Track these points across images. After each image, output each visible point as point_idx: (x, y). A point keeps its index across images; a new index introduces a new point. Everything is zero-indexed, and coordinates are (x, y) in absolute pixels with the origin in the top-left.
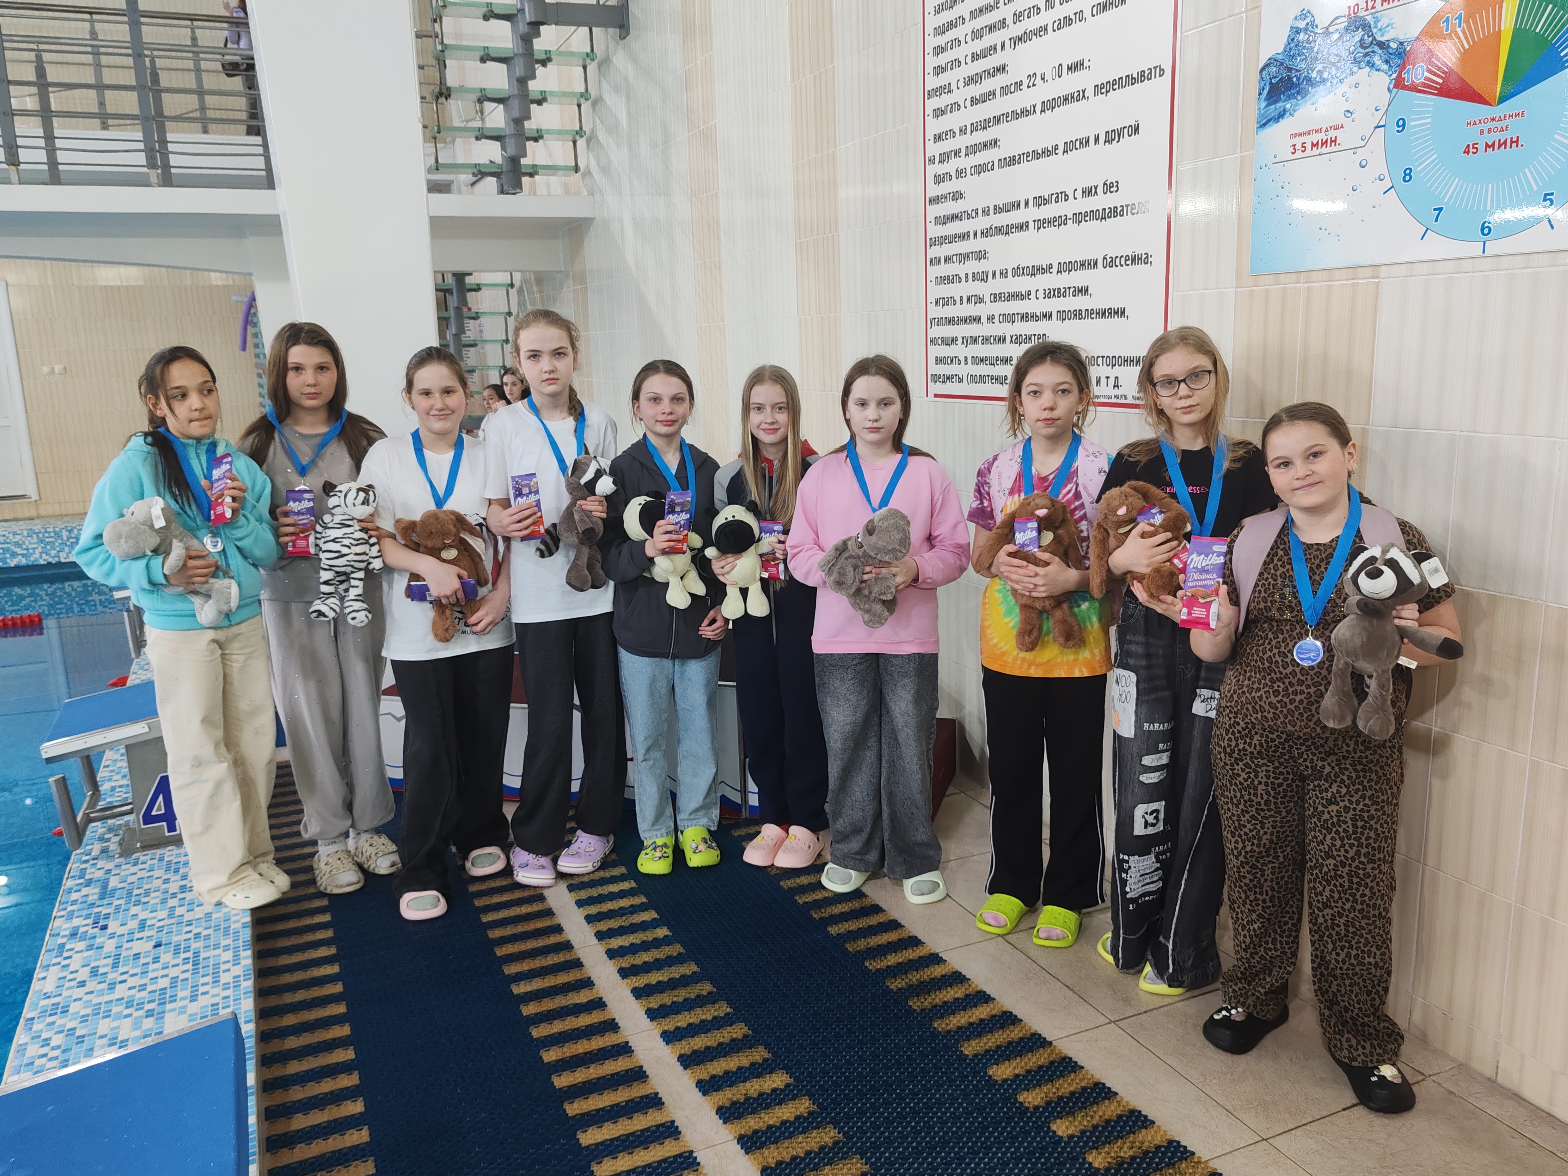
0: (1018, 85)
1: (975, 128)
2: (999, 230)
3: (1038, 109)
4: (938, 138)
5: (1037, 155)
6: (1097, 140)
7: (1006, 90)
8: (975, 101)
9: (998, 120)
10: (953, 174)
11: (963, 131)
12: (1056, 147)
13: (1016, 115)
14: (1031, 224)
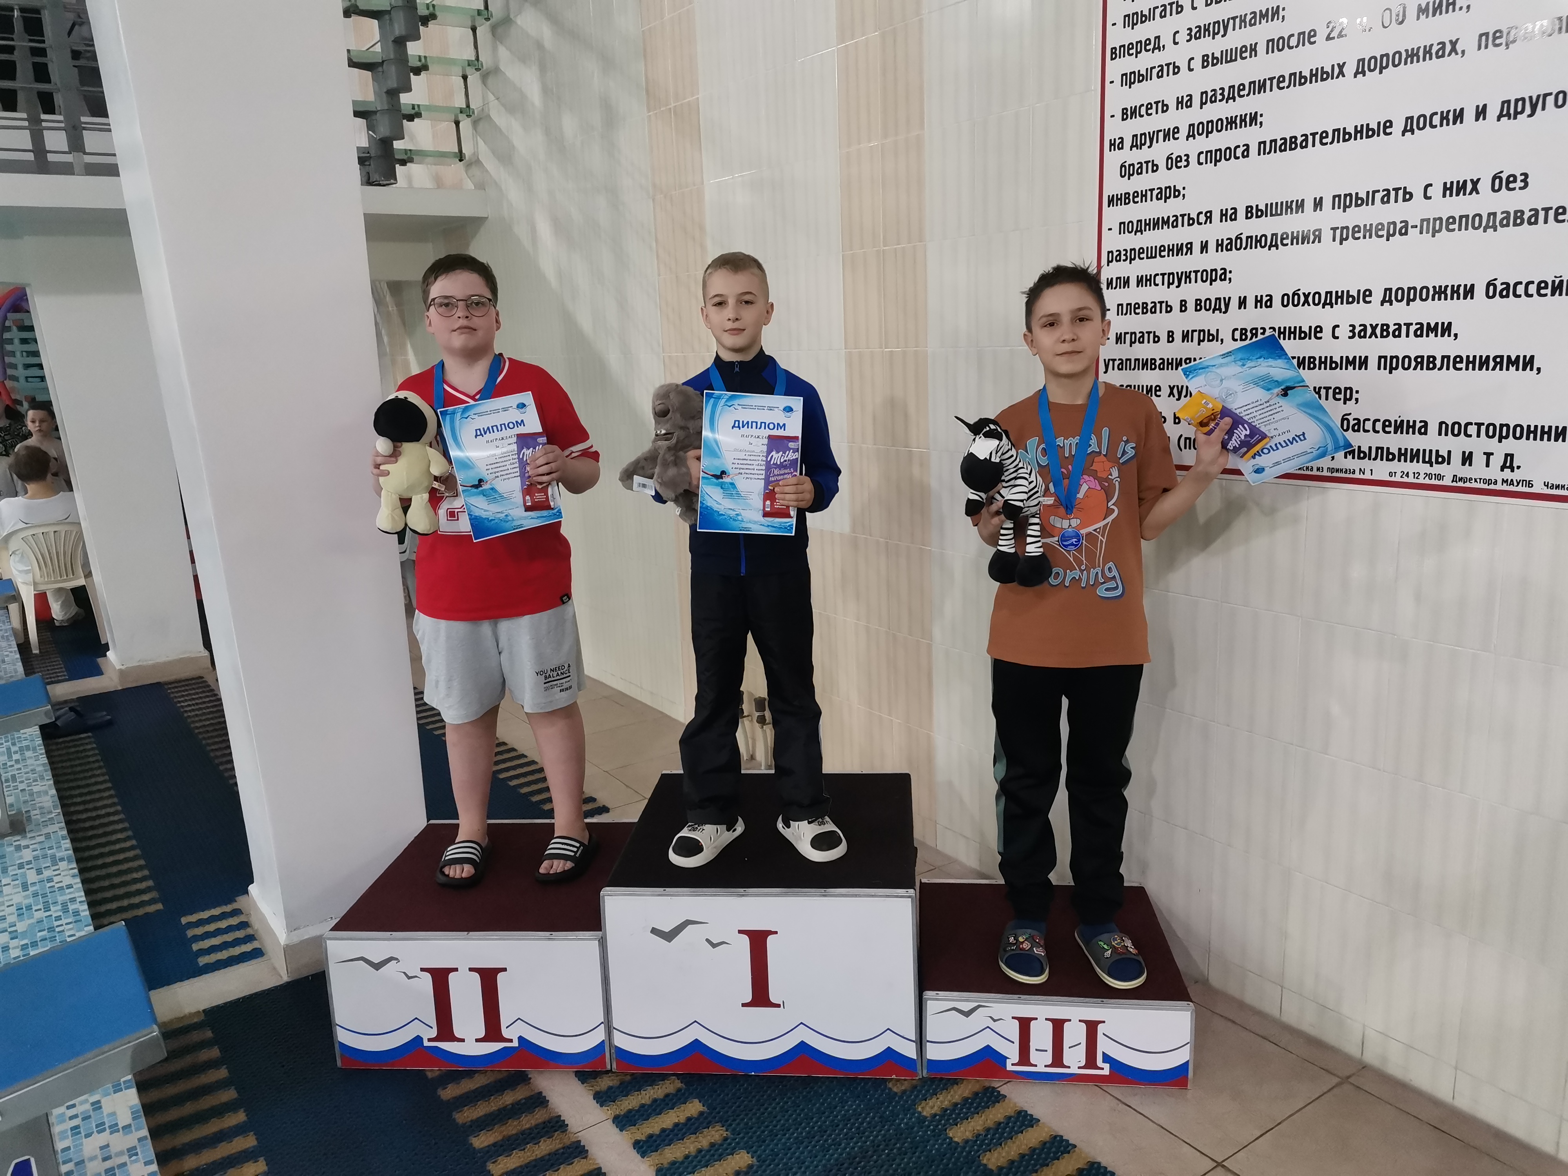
0: (1308, 37)
1: (1208, 98)
2: (1257, 242)
3: (1349, 70)
4: (1128, 114)
5: (1342, 135)
6: (1481, 113)
7: (1276, 45)
8: (1208, 61)
9: (1260, 87)
10: (1162, 163)
11: (1184, 103)
12: (1389, 124)
13: (1297, 79)
14: (1327, 235)
